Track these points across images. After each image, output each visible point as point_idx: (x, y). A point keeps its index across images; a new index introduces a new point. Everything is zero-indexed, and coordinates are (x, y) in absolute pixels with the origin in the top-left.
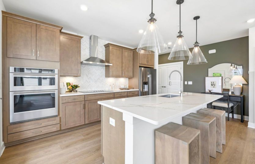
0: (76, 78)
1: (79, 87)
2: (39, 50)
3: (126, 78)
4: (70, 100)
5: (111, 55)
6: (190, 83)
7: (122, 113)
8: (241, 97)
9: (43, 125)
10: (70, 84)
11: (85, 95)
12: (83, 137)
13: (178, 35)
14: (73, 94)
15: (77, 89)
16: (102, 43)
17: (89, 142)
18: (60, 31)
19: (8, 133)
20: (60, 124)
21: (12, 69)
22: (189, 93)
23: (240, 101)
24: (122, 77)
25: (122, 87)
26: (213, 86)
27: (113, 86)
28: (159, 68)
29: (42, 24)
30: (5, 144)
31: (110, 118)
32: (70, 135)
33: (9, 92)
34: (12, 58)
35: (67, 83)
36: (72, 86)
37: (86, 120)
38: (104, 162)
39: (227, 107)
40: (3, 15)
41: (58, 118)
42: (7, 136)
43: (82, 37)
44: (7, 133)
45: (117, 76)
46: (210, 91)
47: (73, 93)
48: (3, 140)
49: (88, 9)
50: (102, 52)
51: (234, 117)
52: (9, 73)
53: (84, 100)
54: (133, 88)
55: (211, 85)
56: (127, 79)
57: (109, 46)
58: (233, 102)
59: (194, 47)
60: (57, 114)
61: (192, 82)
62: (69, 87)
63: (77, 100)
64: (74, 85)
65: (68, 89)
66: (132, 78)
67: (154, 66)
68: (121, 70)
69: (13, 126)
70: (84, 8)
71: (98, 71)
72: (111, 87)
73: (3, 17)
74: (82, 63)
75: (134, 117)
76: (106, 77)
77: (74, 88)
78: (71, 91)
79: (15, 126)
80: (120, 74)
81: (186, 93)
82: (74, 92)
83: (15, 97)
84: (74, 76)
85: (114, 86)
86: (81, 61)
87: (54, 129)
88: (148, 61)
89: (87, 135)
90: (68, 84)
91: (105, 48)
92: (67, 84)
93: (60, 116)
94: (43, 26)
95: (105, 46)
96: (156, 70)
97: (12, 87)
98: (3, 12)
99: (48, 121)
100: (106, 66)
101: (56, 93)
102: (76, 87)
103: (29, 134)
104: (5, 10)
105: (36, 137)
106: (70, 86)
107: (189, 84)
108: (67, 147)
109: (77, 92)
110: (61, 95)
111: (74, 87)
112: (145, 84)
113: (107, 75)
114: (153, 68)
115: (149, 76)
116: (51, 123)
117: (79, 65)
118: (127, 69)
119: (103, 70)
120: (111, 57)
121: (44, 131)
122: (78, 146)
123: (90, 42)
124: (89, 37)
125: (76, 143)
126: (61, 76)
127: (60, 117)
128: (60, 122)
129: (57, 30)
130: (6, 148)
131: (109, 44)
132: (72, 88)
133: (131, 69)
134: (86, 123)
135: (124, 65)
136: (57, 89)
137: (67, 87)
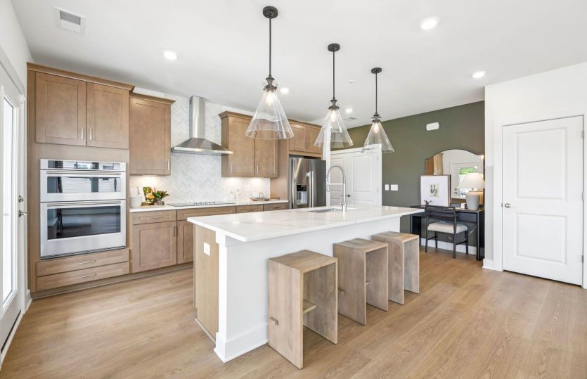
0: (163, 178)
1: (167, 195)
2: (92, 130)
3: (265, 177)
4: (148, 218)
5: (230, 133)
6: (395, 188)
7: (215, 232)
8: (476, 213)
9: (99, 262)
10: (150, 190)
11: (177, 210)
12: (170, 286)
13: (331, 105)
14: (156, 208)
15: (164, 199)
16: (214, 111)
17: (180, 292)
18: (131, 92)
19: (38, 275)
20: (130, 264)
21: (44, 163)
22: (393, 208)
23: (475, 221)
24: (255, 176)
25: (256, 195)
26: (434, 193)
27: (238, 193)
28: (331, 159)
29: (98, 81)
30: (32, 294)
31: (205, 244)
32: (149, 282)
33: (39, 202)
34: (44, 145)
35: (144, 188)
36: (154, 194)
37: (180, 256)
38: (197, 317)
39: (453, 232)
40: (28, 70)
41: (126, 251)
42: (36, 281)
43: (172, 102)
44: (36, 274)
45: (246, 175)
46: (427, 203)
47: (156, 205)
48: (29, 287)
49: (178, 56)
50: (215, 127)
51: (469, 252)
52: (39, 169)
53: (175, 219)
54: (279, 199)
55: (430, 192)
56: (268, 181)
57: (227, 116)
58: (467, 224)
59: (371, 123)
60: (124, 244)
61: (397, 186)
62: (149, 195)
63: (161, 220)
64: (158, 193)
65: (146, 199)
66: (276, 178)
67: (321, 154)
68: (252, 161)
69: (45, 263)
70: (170, 56)
71: (208, 164)
72: (232, 196)
73: (29, 72)
74: (172, 150)
75: (227, 237)
76: (222, 176)
77: (158, 197)
78: (152, 204)
79: (49, 263)
80: (252, 171)
81: (387, 208)
82: (158, 204)
83: (50, 212)
84: (158, 175)
85: (240, 195)
86: (172, 147)
88: (307, 145)
89: (180, 281)
90: (146, 190)
91: (222, 119)
93: (131, 248)
94: (99, 86)
95: (220, 115)
96: (325, 162)
97: (44, 195)
98: (29, 64)
99: (109, 257)
100: (223, 155)
101: (123, 205)
102: (163, 195)
103: (75, 278)
104: (32, 62)
105: (85, 285)
106: (151, 194)
107: (392, 189)
108: (140, 298)
109: (163, 204)
110: (131, 211)
111: (157, 195)
112: (302, 190)
113: (226, 173)
114: (320, 158)
115: (309, 174)
116: (113, 260)
117: (168, 153)
118: (264, 160)
119: (217, 163)
120: (233, 138)
121: (102, 274)
122: (159, 298)
123: (191, 108)
124: (189, 100)
125: (156, 293)
126: (131, 175)
127: (130, 251)
128: (130, 258)
129: (124, 92)
130: (33, 301)
131: (226, 112)
132: (153, 197)
133: (273, 161)
134: (180, 262)
135: (258, 153)
136: (125, 198)
137: (145, 195)
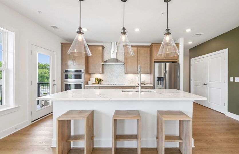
1: (102, 81)
2: (75, 60)
6: (238, 79)
10: (98, 79)
27: (132, 81)
34: (65, 65)
43: (102, 46)
45: (133, 73)
47: (98, 84)
65: (96, 82)
67: (177, 59)
68: (136, 66)
71: (119, 69)
76: (125, 74)
80: (136, 71)
98: (61, 43)
107: (236, 81)
109: (101, 84)
110: (85, 85)
118: (143, 65)
133: (148, 65)
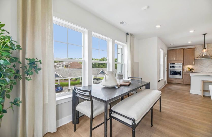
1: (194, 69)
2: (176, 58)
9: (177, 80)
18: (184, 49)
19: (169, 80)
21: (169, 64)
30: (167, 82)
36: (190, 69)
43: (195, 48)
60: (182, 78)
62: (189, 69)
64: (191, 69)
69: (170, 78)
82: (191, 71)
83: (170, 71)
84: (191, 65)
87: (181, 83)
92: (188, 68)
97: (169, 69)
101: (182, 71)
102: (192, 69)
103: (173, 82)
109: (193, 71)
110: (184, 72)
116: (180, 80)
126: (184, 65)
128: (183, 81)
136: (182, 69)
